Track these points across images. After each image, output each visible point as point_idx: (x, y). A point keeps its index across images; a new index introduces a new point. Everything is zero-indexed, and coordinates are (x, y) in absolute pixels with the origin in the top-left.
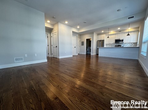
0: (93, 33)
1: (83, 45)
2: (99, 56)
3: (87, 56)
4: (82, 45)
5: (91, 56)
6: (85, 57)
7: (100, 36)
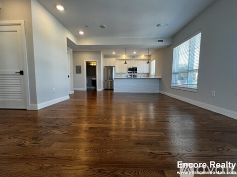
0: (100, 52)
1: (80, 73)
2: (115, 91)
3: (88, 96)
4: (77, 73)
5: (97, 93)
6: (86, 97)
7: (108, 60)
